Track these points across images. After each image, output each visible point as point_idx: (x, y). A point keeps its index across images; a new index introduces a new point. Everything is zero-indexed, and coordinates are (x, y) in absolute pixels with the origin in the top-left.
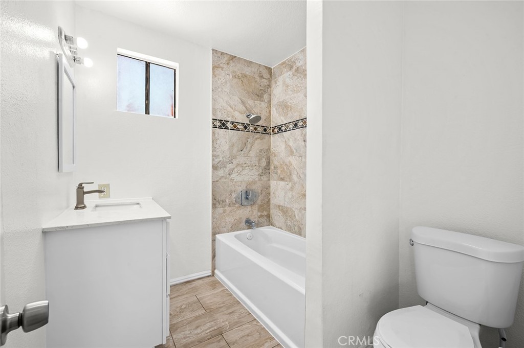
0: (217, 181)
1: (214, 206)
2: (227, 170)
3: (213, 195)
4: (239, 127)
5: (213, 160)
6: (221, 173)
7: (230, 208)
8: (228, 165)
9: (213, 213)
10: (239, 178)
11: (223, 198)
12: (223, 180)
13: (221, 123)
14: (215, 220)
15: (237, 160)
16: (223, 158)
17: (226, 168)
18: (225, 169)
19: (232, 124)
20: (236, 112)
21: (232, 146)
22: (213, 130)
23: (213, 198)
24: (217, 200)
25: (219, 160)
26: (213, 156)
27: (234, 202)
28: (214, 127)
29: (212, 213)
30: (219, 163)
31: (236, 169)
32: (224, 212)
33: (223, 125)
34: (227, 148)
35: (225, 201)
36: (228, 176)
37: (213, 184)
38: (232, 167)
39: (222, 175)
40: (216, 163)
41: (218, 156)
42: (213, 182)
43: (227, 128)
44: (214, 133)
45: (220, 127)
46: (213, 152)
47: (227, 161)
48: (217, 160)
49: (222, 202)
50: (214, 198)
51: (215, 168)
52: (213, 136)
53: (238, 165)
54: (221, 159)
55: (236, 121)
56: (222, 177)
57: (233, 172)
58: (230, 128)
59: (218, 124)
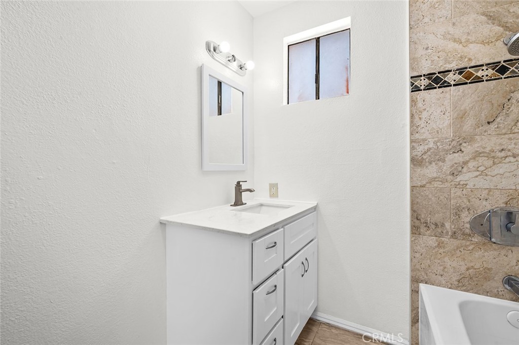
0: (422, 186)
1: (415, 230)
2: (446, 167)
3: (413, 211)
4: (480, 74)
5: (412, 148)
6: (431, 171)
7: (456, 243)
8: (449, 157)
9: (413, 243)
10: (482, 183)
11: (437, 218)
12: (436, 184)
13: (429, 79)
14: (417, 255)
15: (477, 145)
16: (435, 143)
17: (444, 161)
18: (440, 163)
19: (460, 73)
20: (471, 46)
21: (461, 117)
22: (411, 97)
23: (412, 216)
24: (422, 221)
25: (426, 147)
26: (412, 141)
27: (468, 231)
28: (415, 89)
29: (412, 241)
30: (425, 153)
31: (471, 164)
32: (439, 246)
33: (436, 81)
34: (447, 123)
35: (443, 225)
36: (450, 178)
37: (412, 190)
38: (461, 160)
39: (435, 175)
40: (419, 154)
41: (424, 140)
42: (413, 188)
43: (447, 85)
44: (413, 102)
45: (429, 88)
46: (411, 134)
47: (447, 147)
48: (421, 149)
49: (433, 227)
50: (415, 216)
51: (416, 162)
52: (411, 106)
53: (477, 155)
54: (431, 145)
55: (473, 64)
56: (434, 179)
57: (465, 170)
58: (453, 83)
59: (424, 82)
